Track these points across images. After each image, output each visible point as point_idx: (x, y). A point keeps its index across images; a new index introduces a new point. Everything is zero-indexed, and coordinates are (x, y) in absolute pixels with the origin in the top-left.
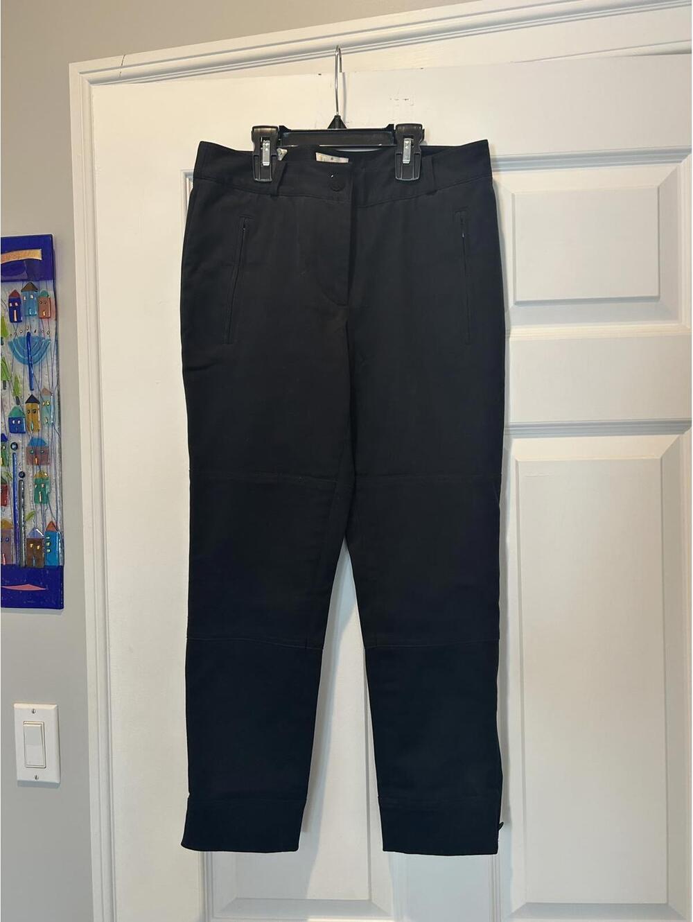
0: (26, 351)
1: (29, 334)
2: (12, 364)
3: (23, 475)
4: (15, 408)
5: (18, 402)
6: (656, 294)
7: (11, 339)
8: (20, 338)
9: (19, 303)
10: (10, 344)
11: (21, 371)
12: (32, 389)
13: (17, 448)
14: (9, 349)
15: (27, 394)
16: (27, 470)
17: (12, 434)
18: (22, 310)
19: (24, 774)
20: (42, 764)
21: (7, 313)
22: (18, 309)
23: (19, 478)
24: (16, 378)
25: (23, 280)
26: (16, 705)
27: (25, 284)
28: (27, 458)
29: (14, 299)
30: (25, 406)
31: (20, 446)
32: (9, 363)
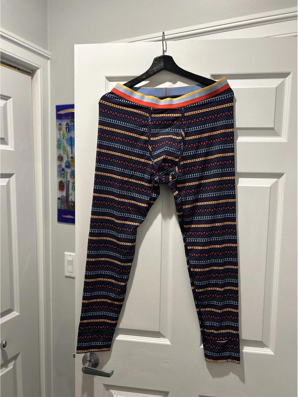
0: (70, 142)
1: (71, 136)
2: (66, 146)
3: (69, 181)
4: (67, 160)
5: (68, 158)
6: (273, 127)
7: (66, 138)
8: (69, 138)
9: (69, 126)
10: (66, 139)
11: (69, 148)
12: (72, 153)
13: (67, 173)
14: (65, 141)
15: (70, 155)
16: (70, 180)
17: (66, 168)
18: (70, 128)
19: (67, 274)
20: (72, 271)
21: (65, 129)
22: (68, 128)
23: (67, 182)
24: (67, 150)
25: (70, 119)
26: (66, 253)
27: (71, 120)
28: (70, 176)
29: (67, 124)
30: (70, 159)
31: (68, 172)
32: (65, 145)
